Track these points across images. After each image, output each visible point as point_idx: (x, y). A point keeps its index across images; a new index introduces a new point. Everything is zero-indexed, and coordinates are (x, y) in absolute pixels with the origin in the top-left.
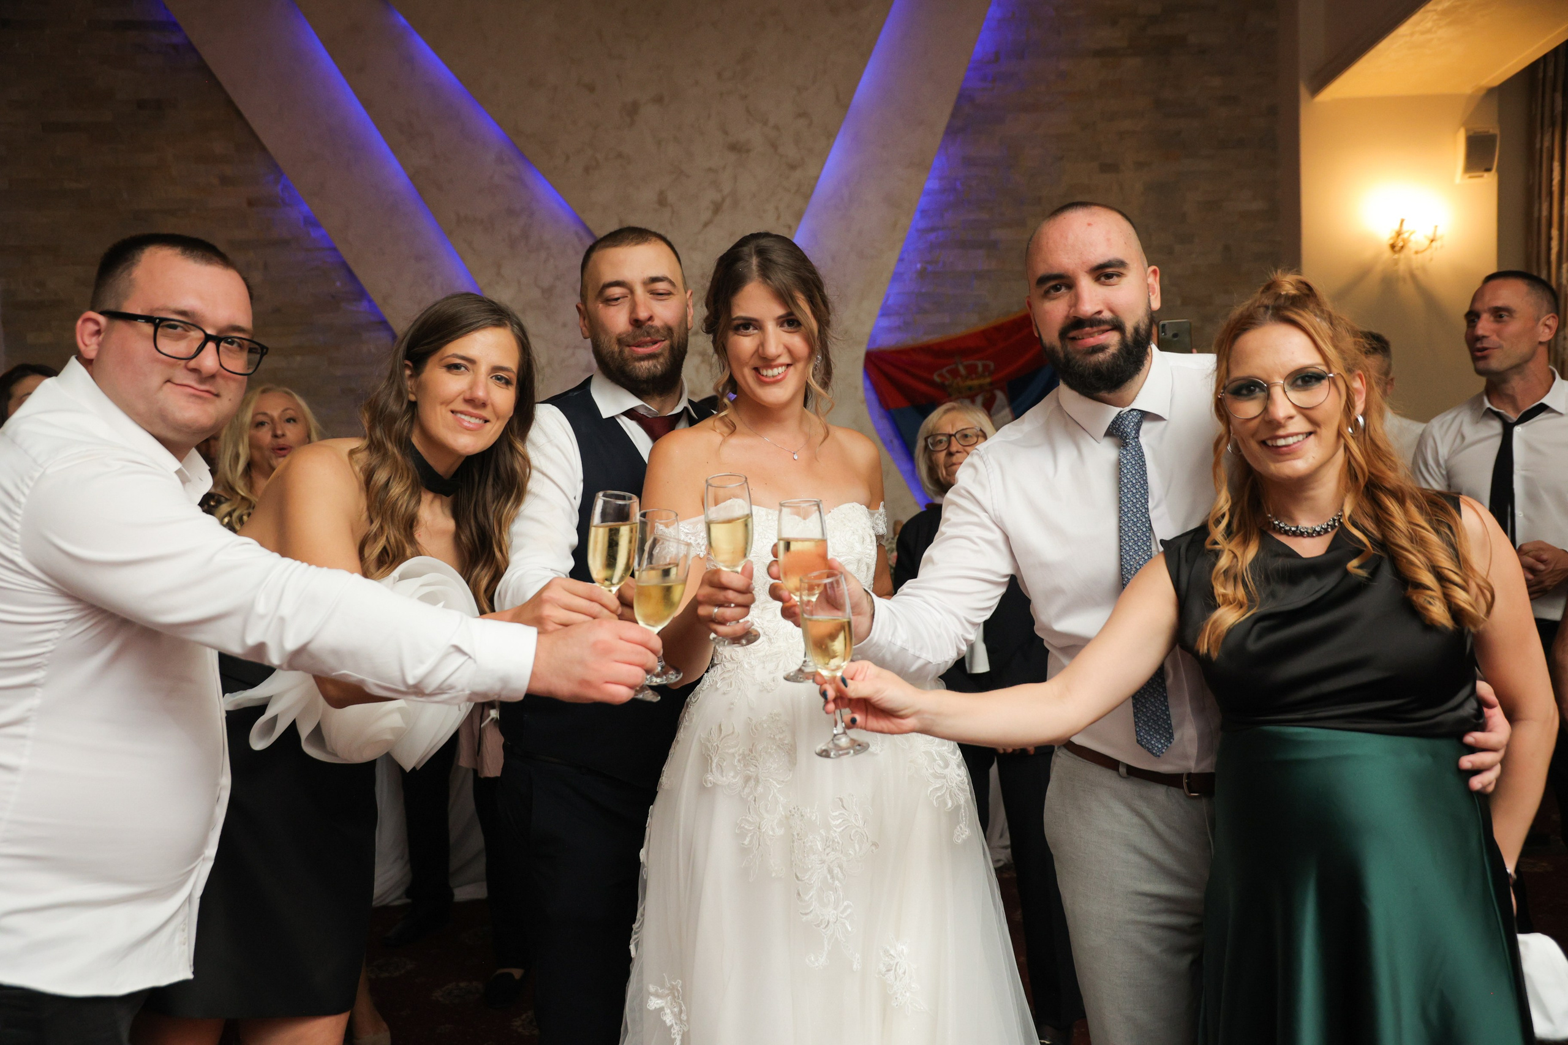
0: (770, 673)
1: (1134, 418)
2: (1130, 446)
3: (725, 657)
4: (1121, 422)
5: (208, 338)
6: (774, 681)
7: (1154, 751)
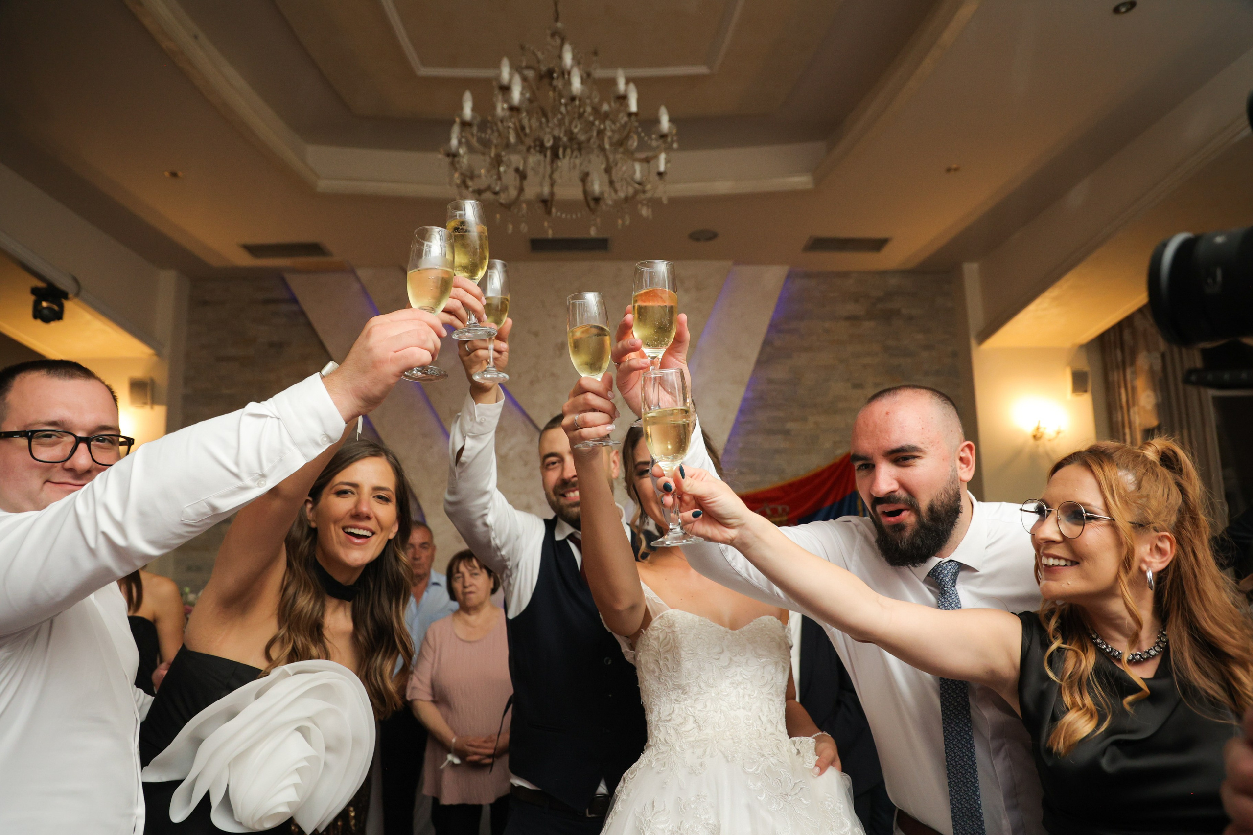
0: (698, 758)
2: (948, 594)
3: (660, 740)
4: (941, 571)
5: (79, 440)
6: (701, 765)
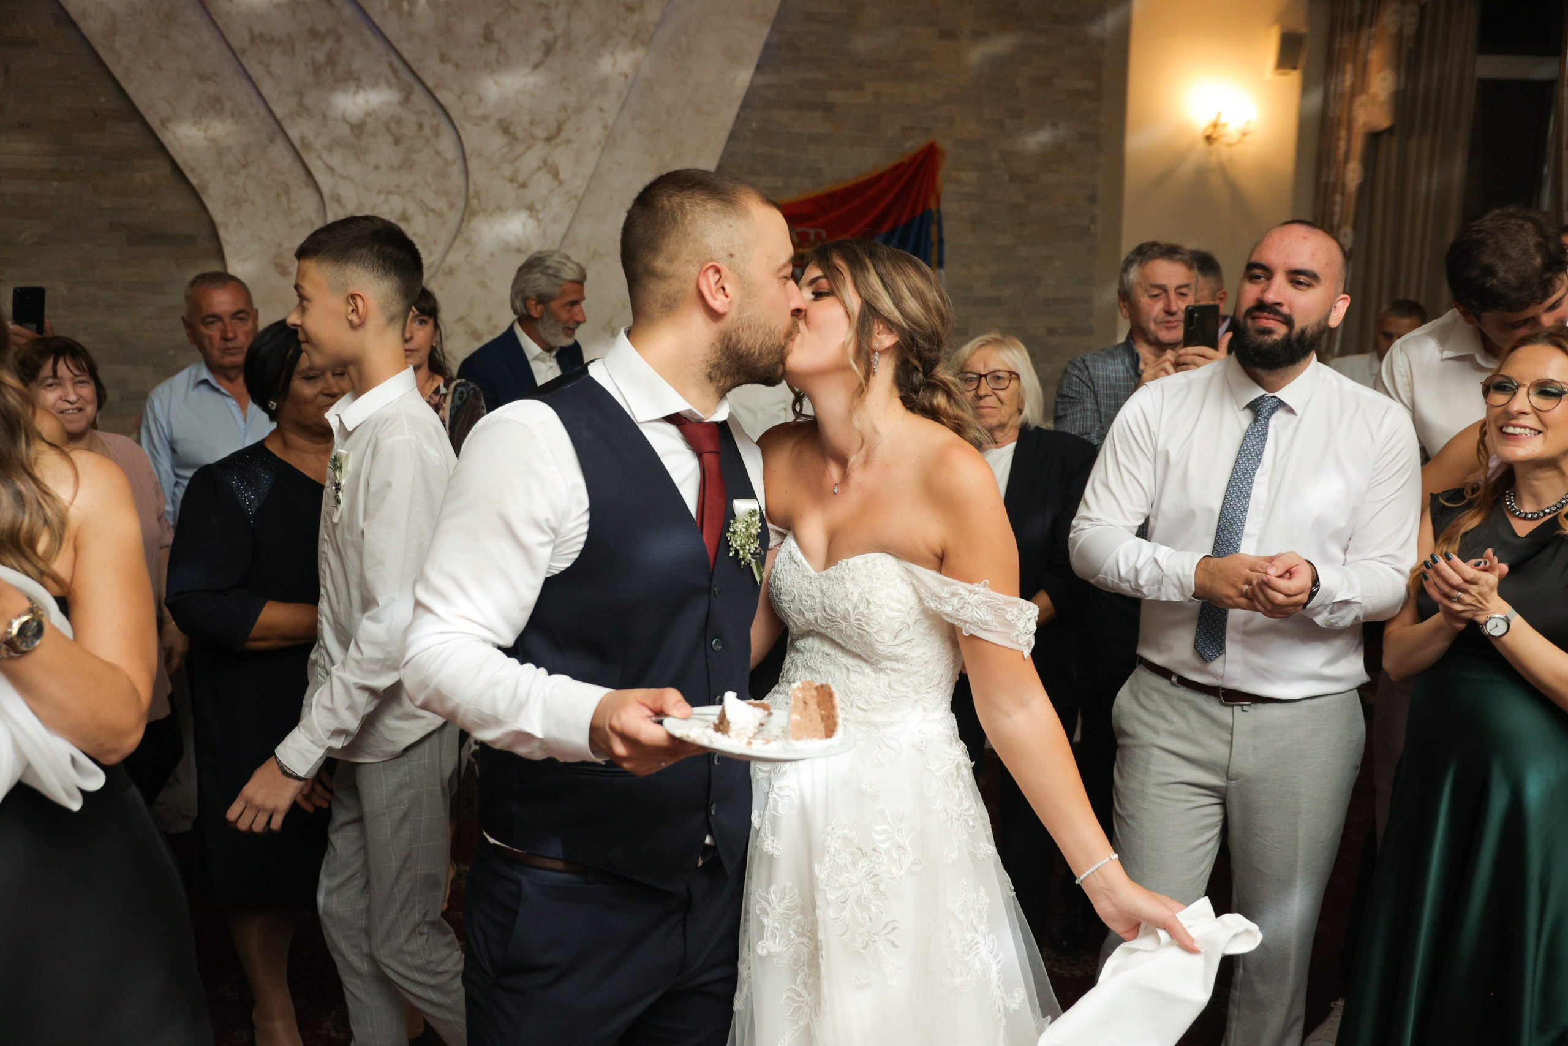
1: (1271, 404)
2: (1260, 423)
4: (1262, 402)
7: (1205, 657)
